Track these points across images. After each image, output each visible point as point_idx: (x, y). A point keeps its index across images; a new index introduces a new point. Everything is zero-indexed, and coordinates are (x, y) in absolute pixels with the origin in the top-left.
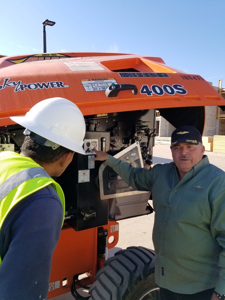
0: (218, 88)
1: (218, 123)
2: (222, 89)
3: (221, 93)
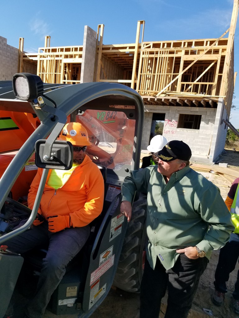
0: (19, 50)
2: (25, 52)
3: (21, 59)
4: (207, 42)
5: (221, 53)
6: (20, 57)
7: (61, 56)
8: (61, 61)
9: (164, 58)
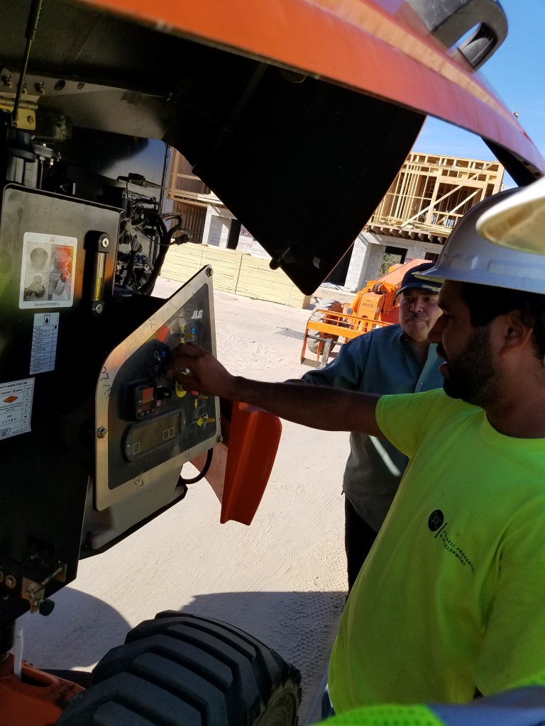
4: (472, 163)
5: (488, 181)
9: (414, 175)
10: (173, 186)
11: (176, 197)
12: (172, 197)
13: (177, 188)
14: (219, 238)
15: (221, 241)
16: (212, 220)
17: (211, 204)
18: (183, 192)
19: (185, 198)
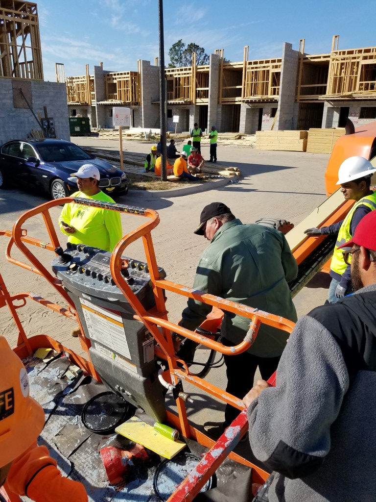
0: (299, 53)
1: (297, 109)
2: (305, 54)
3: (302, 61)
6: (300, 59)
7: (358, 57)
8: (358, 63)
10: (299, 93)
11: (300, 100)
12: (298, 101)
13: (301, 94)
14: (332, 121)
15: (333, 123)
16: (328, 111)
17: (328, 101)
18: (305, 96)
19: (307, 100)
